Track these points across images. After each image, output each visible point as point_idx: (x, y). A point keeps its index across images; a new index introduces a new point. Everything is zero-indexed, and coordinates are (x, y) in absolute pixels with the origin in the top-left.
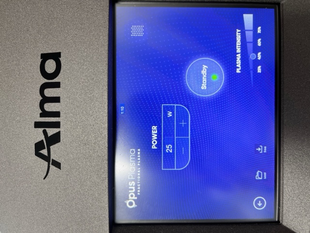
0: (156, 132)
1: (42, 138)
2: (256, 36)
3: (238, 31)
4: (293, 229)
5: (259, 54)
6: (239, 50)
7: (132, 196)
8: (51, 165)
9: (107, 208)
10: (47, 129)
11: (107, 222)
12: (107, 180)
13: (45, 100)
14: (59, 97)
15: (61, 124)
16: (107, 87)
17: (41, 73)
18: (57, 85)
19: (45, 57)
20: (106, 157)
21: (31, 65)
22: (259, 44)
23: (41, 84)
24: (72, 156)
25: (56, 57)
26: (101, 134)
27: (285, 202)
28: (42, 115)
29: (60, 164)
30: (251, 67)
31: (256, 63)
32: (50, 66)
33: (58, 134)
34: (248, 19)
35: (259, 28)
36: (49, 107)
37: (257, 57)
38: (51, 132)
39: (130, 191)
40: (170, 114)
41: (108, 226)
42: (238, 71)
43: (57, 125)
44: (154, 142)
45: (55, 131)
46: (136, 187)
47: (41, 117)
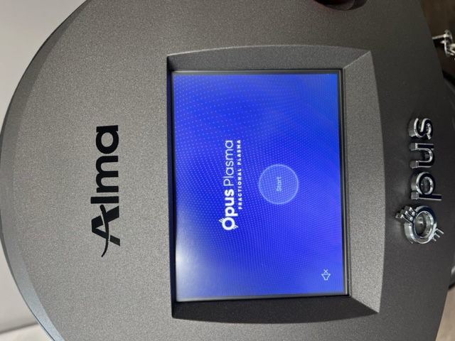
1: (100, 213)
4: (363, 302)
8: (109, 242)
9: (169, 284)
10: (105, 205)
11: (170, 298)
12: (169, 255)
13: (102, 174)
14: (117, 172)
15: (120, 199)
17: (97, 146)
18: (115, 159)
19: (101, 131)
20: (168, 231)
21: (86, 139)
23: (97, 158)
24: (131, 231)
25: (113, 130)
26: (162, 208)
27: (353, 274)
28: (99, 190)
29: (119, 240)
32: (107, 140)
33: (117, 209)
36: (106, 182)
38: (109, 207)
41: (170, 302)
43: (115, 200)
45: (113, 206)
47: (98, 192)
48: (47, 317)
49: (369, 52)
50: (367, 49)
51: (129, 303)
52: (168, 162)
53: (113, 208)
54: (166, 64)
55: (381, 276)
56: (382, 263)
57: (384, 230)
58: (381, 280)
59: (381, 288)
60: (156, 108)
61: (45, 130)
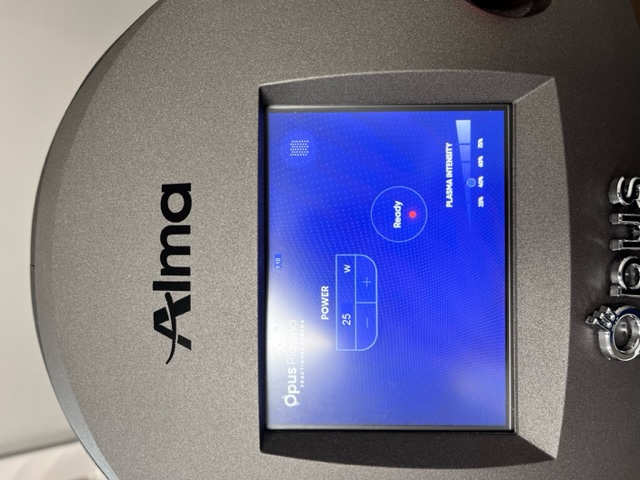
0: (327, 295)
1: (165, 304)
2: (475, 152)
3: (448, 145)
4: (533, 443)
5: (481, 179)
6: (449, 174)
7: (292, 389)
8: (176, 344)
9: (257, 405)
10: (171, 292)
11: (258, 424)
12: (257, 365)
13: (168, 251)
14: (189, 248)
15: (192, 285)
16: (256, 234)
18: (186, 230)
19: (168, 190)
20: (257, 332)
21: (148, 201)
22: (481, 163)
23: (163, 228)
24: (206, 330)
25: (184, 189)
26: (249, 300)
27: (520, 401)
28: (163, 273)
29: (190, 342)
30: (468, 199)
31: (477, 192)
32: (176, 203)
33: (187, 300)
34: (464, 126)
35: (480, 141)
36: (175, 261)
37: (477, 184)
38: (177, 296)
39: (290, 382)
40: (347, 269)
41: (258, 430)
42: (449, 205)
43: (186, 286)
44: (325, 310)
45: (182, 295)
46: (298, 376)
47: (162, 274)
48: (94, 442)
49: (553, 79)
50: (549, 75)
51: (203, 429)
52: (259, 236)
53: (182, 297)
54: (257, 97)
55: (561, 407)
56: (564, 387)
57: (568, 340)
58: (561, 413)
59: (560, 423)
60: (243, 159)
61: (94, 187)
